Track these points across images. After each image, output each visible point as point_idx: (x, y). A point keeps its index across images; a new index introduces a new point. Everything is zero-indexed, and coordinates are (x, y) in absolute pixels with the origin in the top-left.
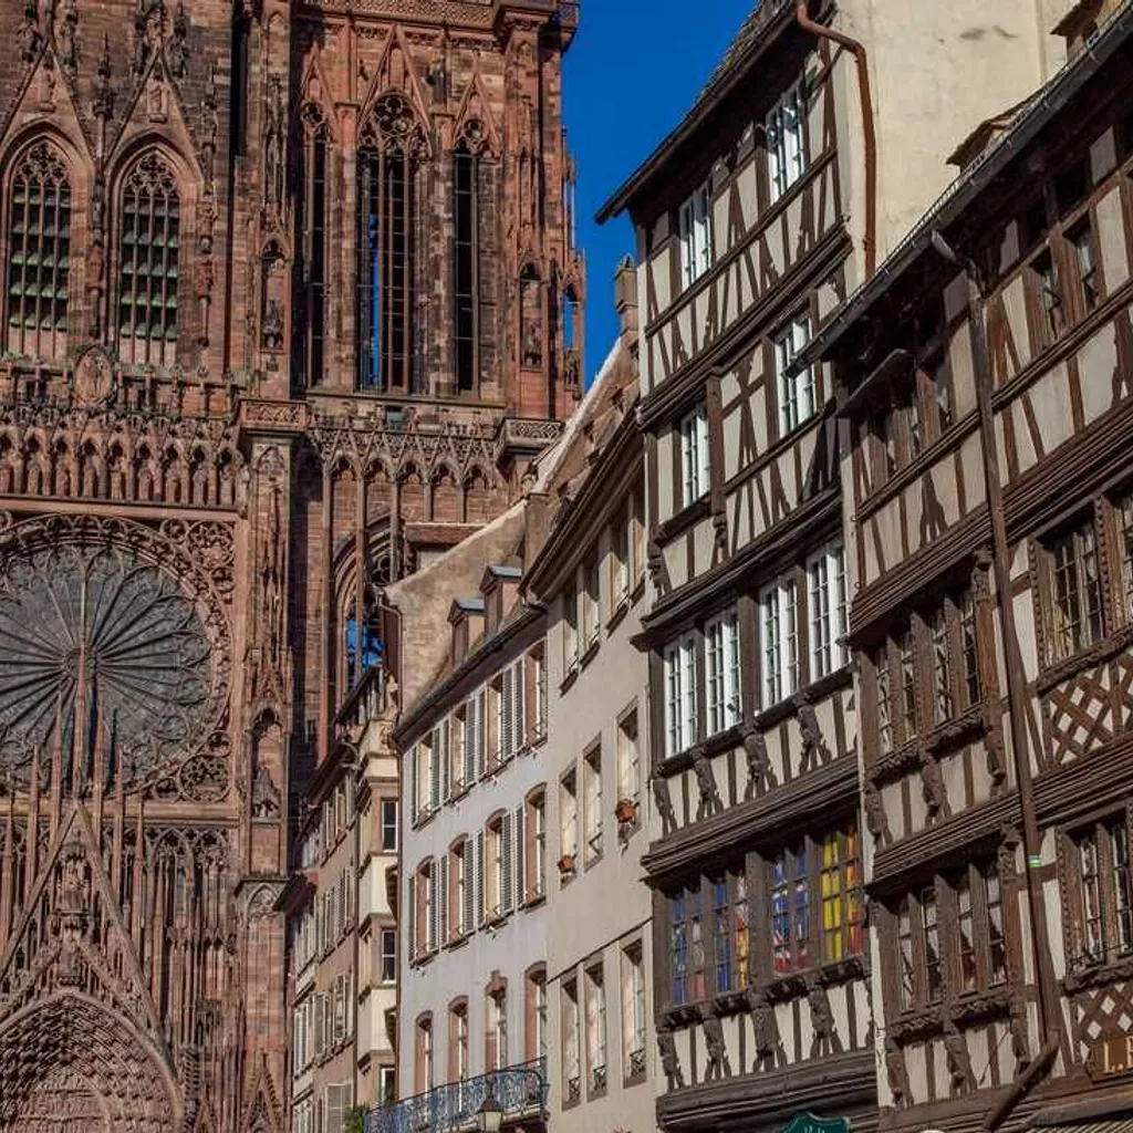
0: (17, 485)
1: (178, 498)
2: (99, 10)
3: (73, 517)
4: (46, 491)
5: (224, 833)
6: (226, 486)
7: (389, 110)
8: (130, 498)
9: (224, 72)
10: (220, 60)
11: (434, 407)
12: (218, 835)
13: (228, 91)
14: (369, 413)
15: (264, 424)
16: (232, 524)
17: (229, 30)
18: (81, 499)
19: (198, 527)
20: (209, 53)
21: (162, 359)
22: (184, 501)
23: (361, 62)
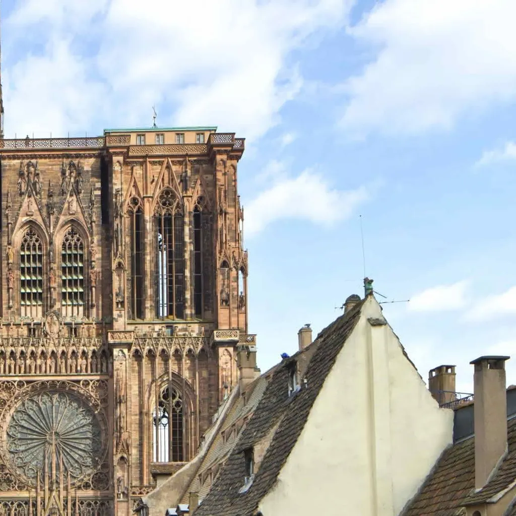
0: (28, 370)
1: (87, 371)
2: (48, 169)
3: (48, 382)
4: (38, 373)
5: (108, 502)
6: (104, 364)
7: (165, 196)
8: (69, 373)
9: (98, 189)
10: (96, 184)
11: (185, 325)
12: (106, 503)
13: (100, 198)
14: (160, 329)
15: (117, 341)
16: (107, 380)
17: (100, 171)
18: (51, 374)
19: (95, 382)
20: (92, 182)
21: (78, 314)
22: (89, 372)
23: (153, 176)
